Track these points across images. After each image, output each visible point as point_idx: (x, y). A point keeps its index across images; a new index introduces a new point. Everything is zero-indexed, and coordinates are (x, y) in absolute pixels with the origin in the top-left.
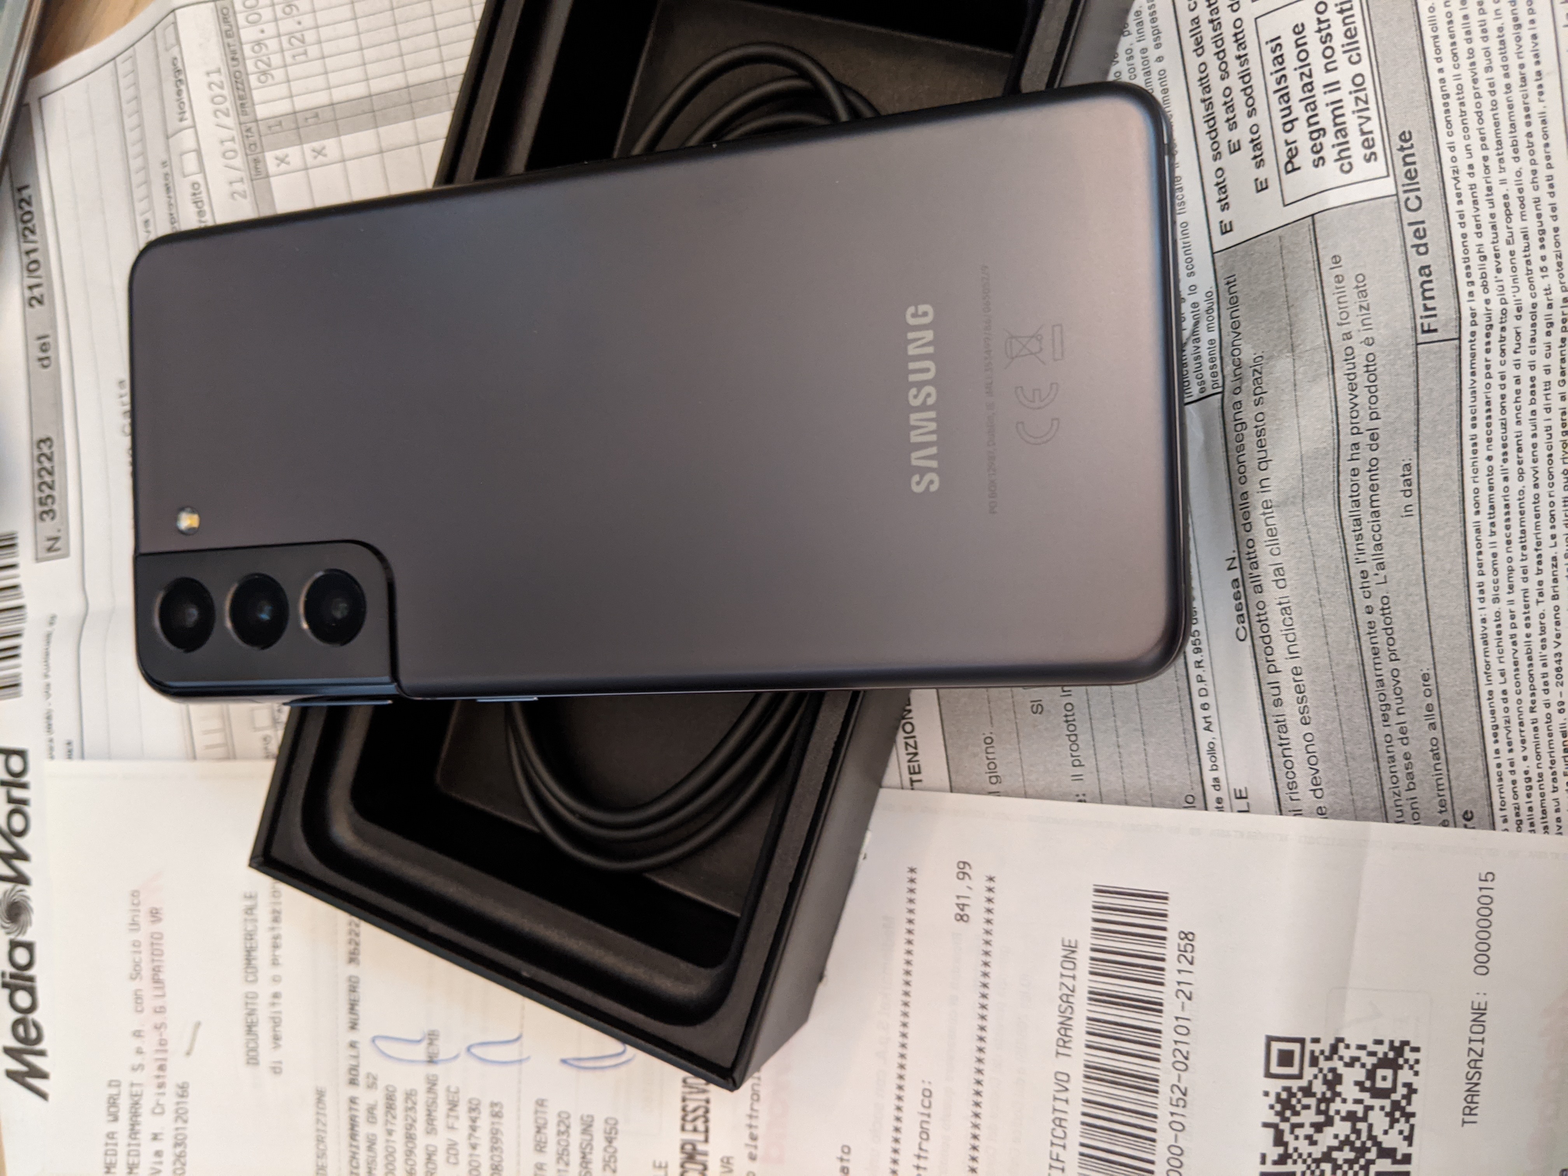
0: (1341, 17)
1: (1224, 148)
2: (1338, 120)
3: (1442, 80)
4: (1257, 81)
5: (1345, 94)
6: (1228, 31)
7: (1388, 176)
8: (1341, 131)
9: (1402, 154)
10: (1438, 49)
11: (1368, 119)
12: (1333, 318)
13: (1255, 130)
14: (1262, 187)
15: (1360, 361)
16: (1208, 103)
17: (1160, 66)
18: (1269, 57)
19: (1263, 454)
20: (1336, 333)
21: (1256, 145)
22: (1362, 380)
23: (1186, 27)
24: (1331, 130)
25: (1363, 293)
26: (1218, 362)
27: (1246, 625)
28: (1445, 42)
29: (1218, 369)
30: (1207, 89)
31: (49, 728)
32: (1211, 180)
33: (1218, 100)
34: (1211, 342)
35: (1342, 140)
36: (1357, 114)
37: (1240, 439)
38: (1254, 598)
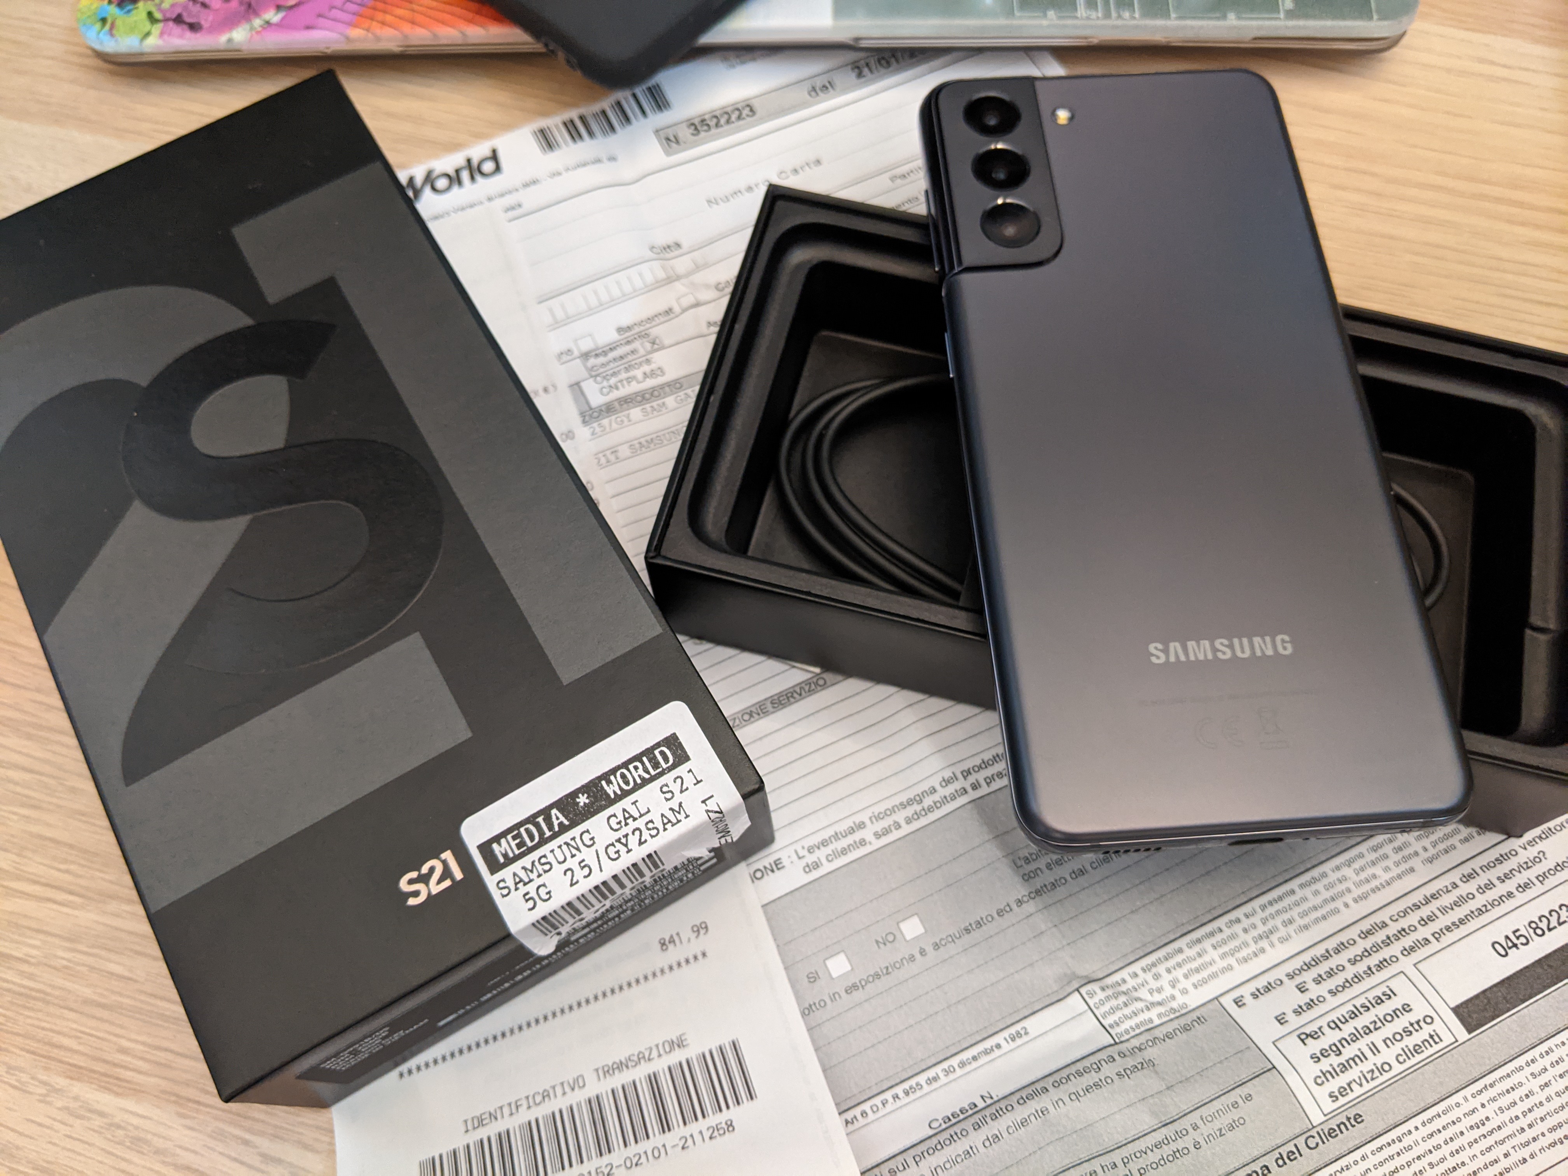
0: (1428, 1038)
1: (1298, 980)
2: (1351, 1062)
3: (1410, 1132)
4: (1358, 988)
5: (1373, 1060)
6: (1386, 953)
7: (1325, 1115)
8: (1344, 1068)
9: (1345, 1121)
10: (1431, 1120)
11: (1361, 1085)
12: (1204, 1111)
13: (1321, 1000)
14: (1281, 1020)
15: (1180, 1144)
16: (1327, 956)
17: (1342, 908)
18: (1378, 992)
19: (1082, 1093)
20: (1194, 1117)
21: (1310, 1005)
22: (1167, 1150)
23: (1377, 918)
24: (1342, 1059)
25: (1231, 1128)
26: (1138, 1031)
27: (944, 1126)
28: (1438, 1124)
29: (1132, 1034)
30: (1337, 951)
31: (526, 185)
32: (1271, 977)
33: (1333, 963)
34: (1151, 1021)
35: (1338, 1070)
36: (1361, 1075)
37: (1087, 1070)
38: (968, 1125)
